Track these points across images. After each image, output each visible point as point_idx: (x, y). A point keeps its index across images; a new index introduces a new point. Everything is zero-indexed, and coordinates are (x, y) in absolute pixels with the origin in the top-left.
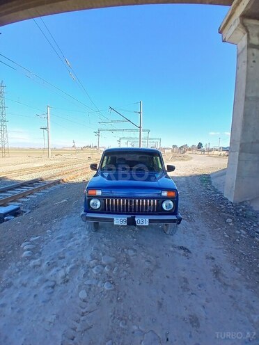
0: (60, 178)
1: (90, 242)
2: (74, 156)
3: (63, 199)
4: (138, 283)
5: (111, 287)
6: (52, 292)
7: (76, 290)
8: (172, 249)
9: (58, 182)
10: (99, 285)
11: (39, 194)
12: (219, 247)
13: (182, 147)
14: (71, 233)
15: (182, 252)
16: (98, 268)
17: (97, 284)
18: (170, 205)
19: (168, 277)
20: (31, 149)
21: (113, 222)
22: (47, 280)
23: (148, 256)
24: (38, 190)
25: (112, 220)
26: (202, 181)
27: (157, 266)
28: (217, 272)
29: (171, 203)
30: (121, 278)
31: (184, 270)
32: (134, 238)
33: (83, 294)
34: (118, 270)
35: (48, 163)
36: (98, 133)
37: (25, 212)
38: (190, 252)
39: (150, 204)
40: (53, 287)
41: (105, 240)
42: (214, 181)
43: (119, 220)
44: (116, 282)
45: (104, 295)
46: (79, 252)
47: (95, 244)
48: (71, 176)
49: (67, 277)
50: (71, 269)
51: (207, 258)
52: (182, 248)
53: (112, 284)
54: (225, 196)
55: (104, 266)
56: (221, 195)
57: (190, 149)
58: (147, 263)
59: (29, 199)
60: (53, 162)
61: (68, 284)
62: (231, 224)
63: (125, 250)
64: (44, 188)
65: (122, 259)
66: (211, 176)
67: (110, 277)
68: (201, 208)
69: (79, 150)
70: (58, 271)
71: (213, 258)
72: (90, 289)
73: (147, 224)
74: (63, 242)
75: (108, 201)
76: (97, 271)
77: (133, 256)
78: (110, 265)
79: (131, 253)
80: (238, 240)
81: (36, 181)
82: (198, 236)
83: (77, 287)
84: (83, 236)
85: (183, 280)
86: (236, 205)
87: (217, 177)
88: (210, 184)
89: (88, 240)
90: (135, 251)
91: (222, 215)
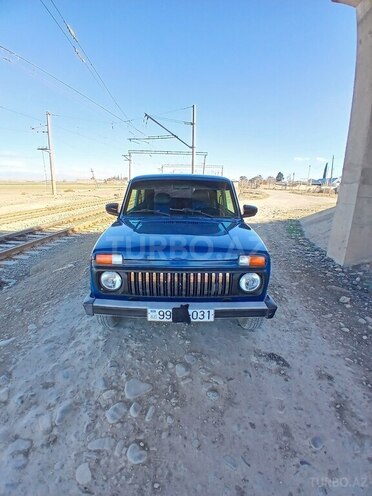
0: (68, 226)
1: (106, 350)
2: (93, 193)
3: (68, 263)
4: (196, 444)
5: (140, 457)
6: (24, 466)
7: (70, 463)
8: (254, 359)
9: (66, 233)
10: (116, 453)
11: (33, 253)
12: (335, 352)
13: (254, 179)
14: (72, 330)
15: (274, 365)
16: (115, 409)
17: (113, 449)
18: (254, 280)
19: (253, 425)
20: (28, 183)
21: (146, 316)
22: (16, 437)
23: (213, 379)
24: (32, 246)
25: (144, 313)
26: (290, 231)
27: (230, 401)
28: (341, 408)
29: (256, 277)
30: (161, 432)
31: (282, 408)
32: (185, 338)
33: (83, 475)
34: (155, 415)
35: (52, 203)
36: (128, 157)
37: (7, 284)
38: (288, 366)
39: (217, 280)
40: (26, 454)
41: (133, 345)
42: (308, 231)
43: (158, 313)
44: (150, 443)
45: (127, 477)
46: (83, 370)
47: (114, 353)
48: (86, 224)
49: (55, 432)
50: (65, 412)
51: (320, 377)
52: (272, 356)
53: (143, 448)
54: (329, 255)
55: (128, 404)
56: (323, 253)
57: (265, 183)
58: (211, 394)
59: (16, 262)
60: (60, 202)
61: (55, 448)
62: (348, 306)
63: (170, 365)
64: (42, 242)
65: (164, 387)
66: (301, 223)
67: (140, 432)
68: (294, 277)
69: (100, 184)
70: (37, 416)
71: (330, 378)
72: (98, 461)
73: (212, 319)
74: (55, 348)
75: (136, 275)
76: (113, 417)
77: (183, 379)
78: (139, 401)
79: (180, 371)
80: (365, 337)
81: (31, 232)
82: (296, 330)
83: (73, 456)
84: (93, 336)
85: (281, 430)
86: (349, 271)
87: (311, 223)
88: (302, 235)
89: (101, 343)
90: (188, 366)
91: (331, 289)
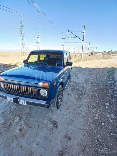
8: (46, 122)
13: (109, 52)
15: (51, 126)
25: (6, 98)
26: (109, 72)
32: (30, 108)
36: (63, 45)
38: (56, 128)
39: (29, 90)
43: (10, 99)
51: (65, 137)
52: (54, 122)
57: (113, 53)
58: (18, 131)
63: (16, 116)
71: (69, 139)
73: (26, 104)
75: (6, 85)
77: (15, 123)
80: (103, 124)
82: (74, 113)
90: (21, 118)
91: (106, 98)
